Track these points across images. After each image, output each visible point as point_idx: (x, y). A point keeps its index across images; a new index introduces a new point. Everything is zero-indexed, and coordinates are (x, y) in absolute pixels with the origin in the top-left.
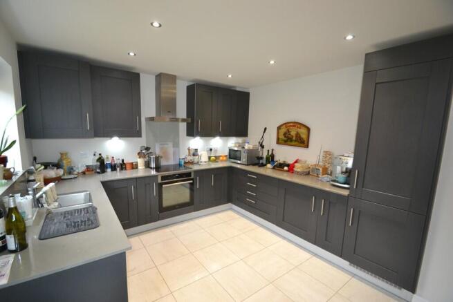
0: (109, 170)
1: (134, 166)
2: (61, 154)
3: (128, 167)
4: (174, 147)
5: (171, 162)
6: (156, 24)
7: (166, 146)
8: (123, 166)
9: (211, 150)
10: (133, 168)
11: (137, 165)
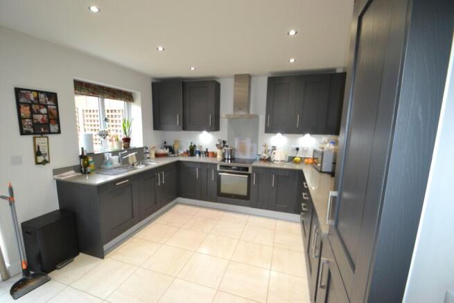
0: (197, 155)
1: (214, 155)
2: (175, 141)
3: (210, 155)
4: (252, 142)
5: (248, 156)
6: (160, 49)
7: (244, 141)
8: (207, 153)
9: (298, 149)
10: (213, 157)
11: (216, 154)
